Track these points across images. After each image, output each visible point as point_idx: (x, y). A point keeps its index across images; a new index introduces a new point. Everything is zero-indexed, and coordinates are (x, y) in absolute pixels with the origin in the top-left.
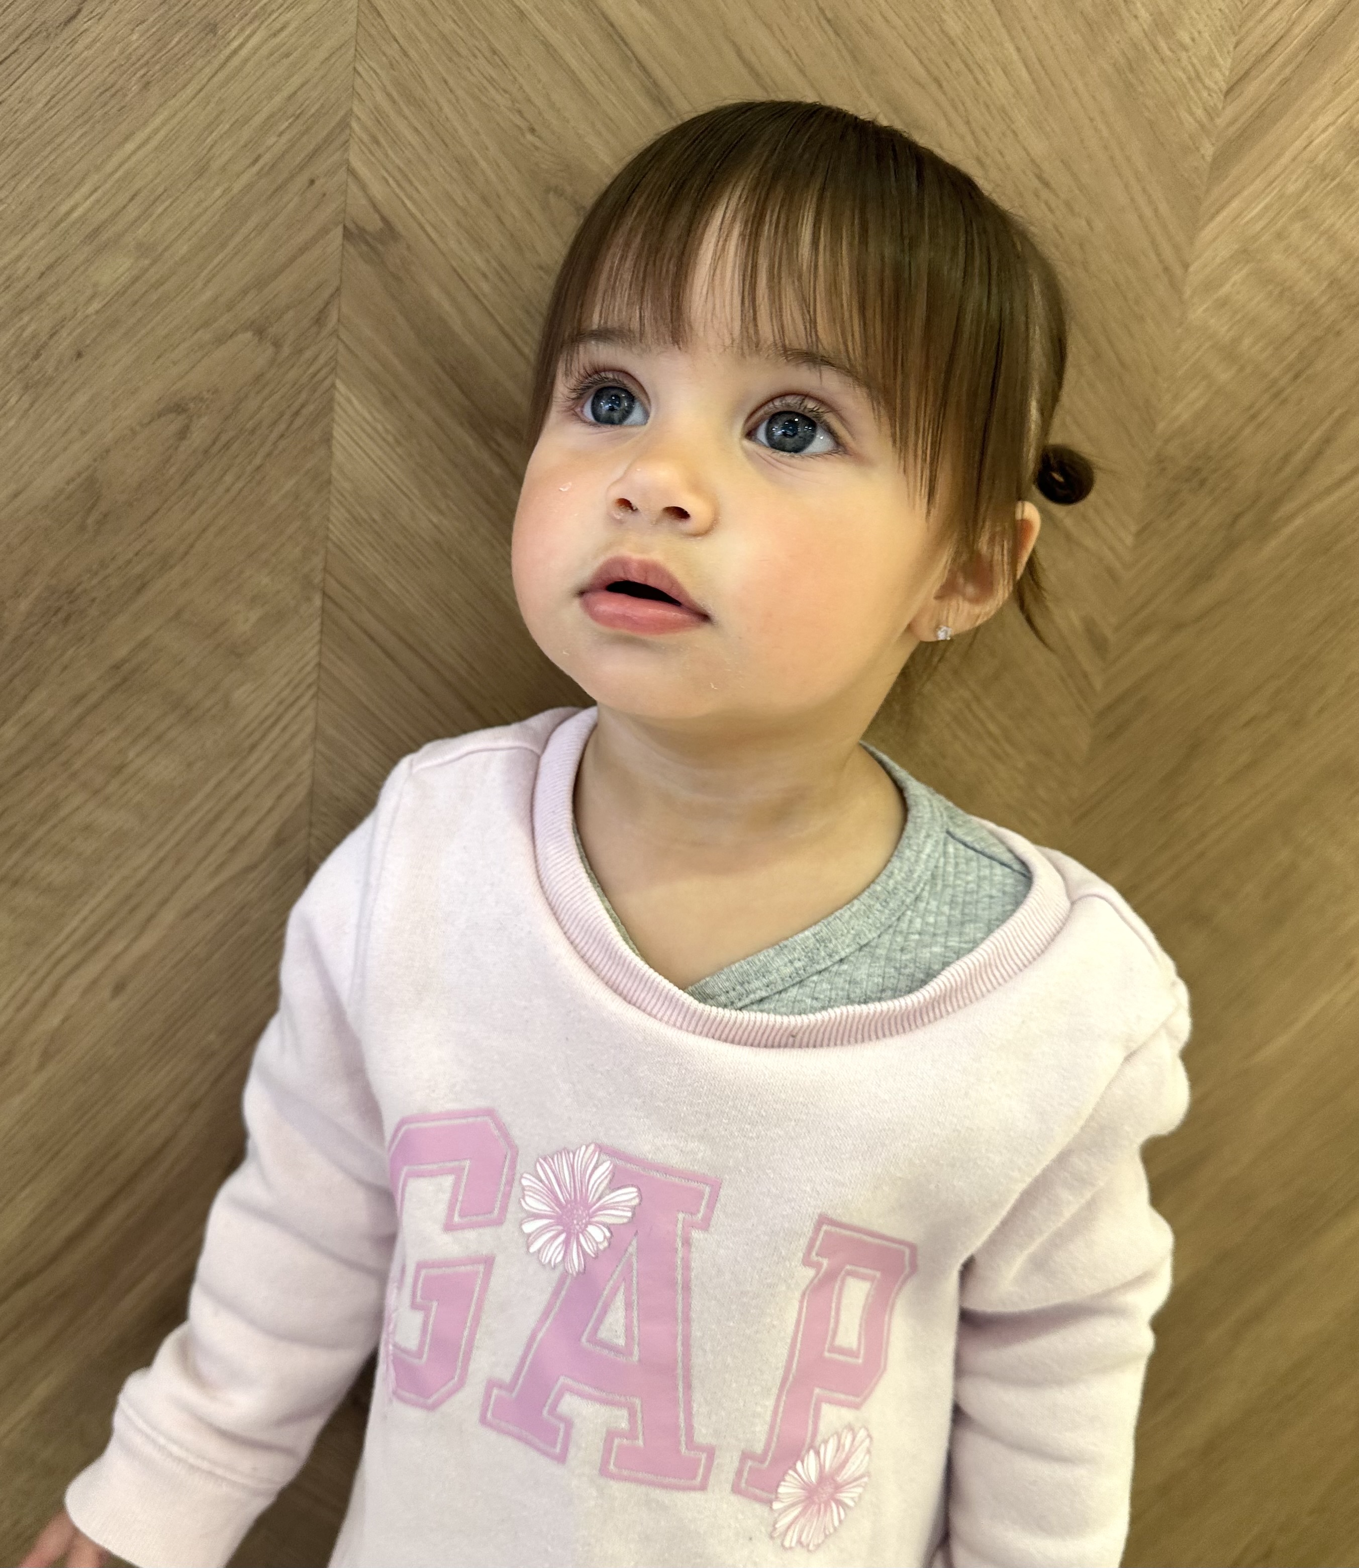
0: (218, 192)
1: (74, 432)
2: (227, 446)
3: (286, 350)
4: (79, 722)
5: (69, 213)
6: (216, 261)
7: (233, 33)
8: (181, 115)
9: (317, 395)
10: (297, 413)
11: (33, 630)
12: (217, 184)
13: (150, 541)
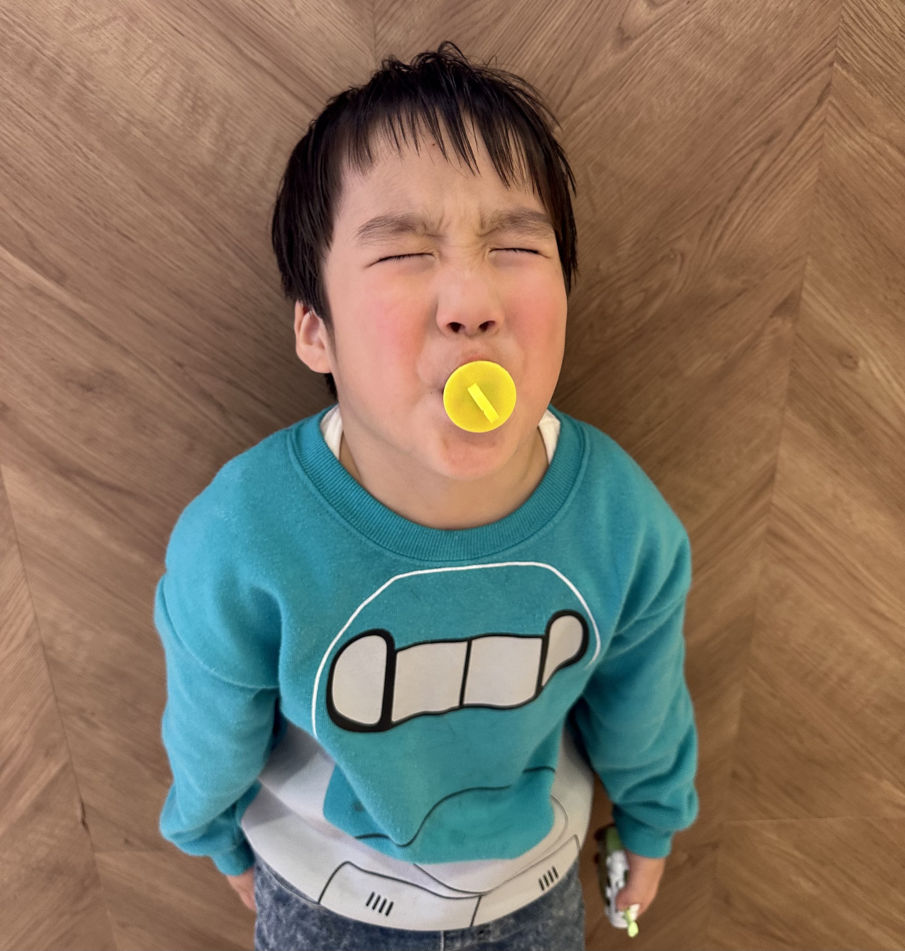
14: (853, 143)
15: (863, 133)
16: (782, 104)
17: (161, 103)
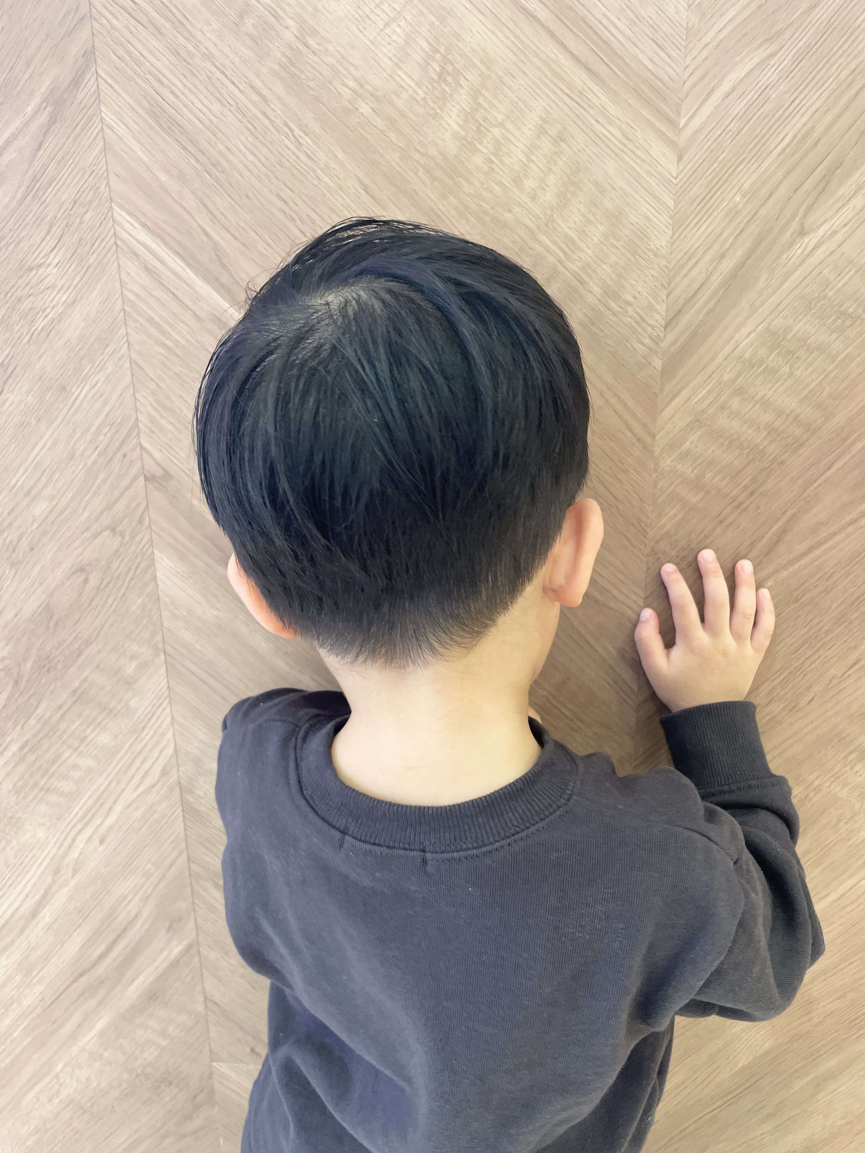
0: (81, 466)
1: (37, 584)
2: (107, 585)
3: (127, 538)
4: (62, 717)
5: (16, 484)
6: (86, 499)
7: (74, 389)
8: (57, 432)
9: (146, 556)
10: (137, 567)
11: (35, 675)
12: (80, 463)
13: (79, 633)
17: (400, 68)
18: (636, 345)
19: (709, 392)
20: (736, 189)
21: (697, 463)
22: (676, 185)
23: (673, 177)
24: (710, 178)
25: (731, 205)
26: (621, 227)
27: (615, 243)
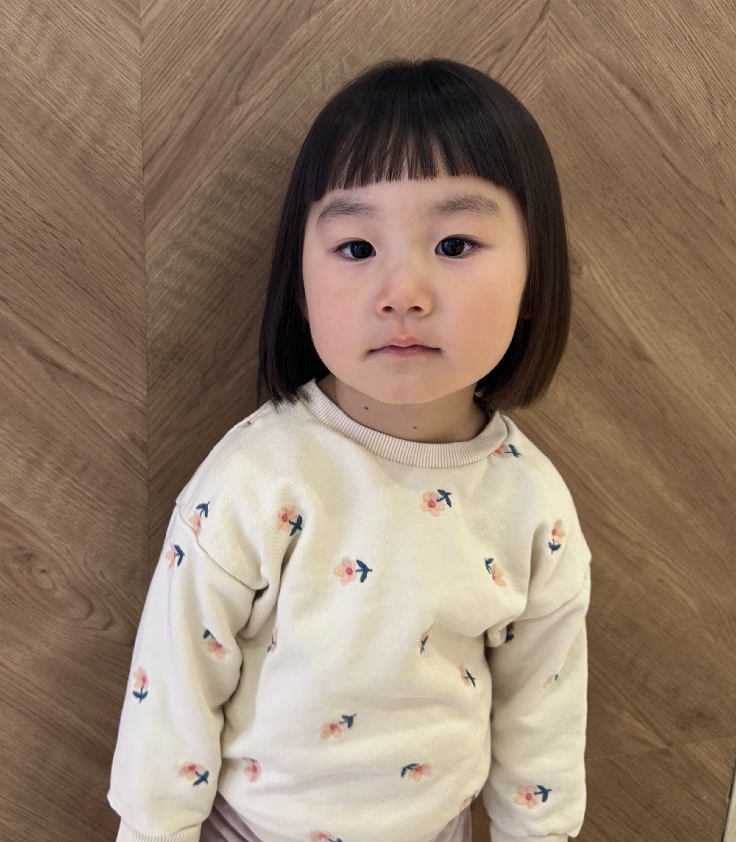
14: (570, 58)
15: (577, 50)
16: (511, 15)
18: (121, 181)
19: (182, 221)
20: (187, 65)
21: (179, 276)
22: (141, 60)
23: (139, 54)
24: (166, 56)
25: (184, 78)
26: (101, 88)
27: (97, 100)
